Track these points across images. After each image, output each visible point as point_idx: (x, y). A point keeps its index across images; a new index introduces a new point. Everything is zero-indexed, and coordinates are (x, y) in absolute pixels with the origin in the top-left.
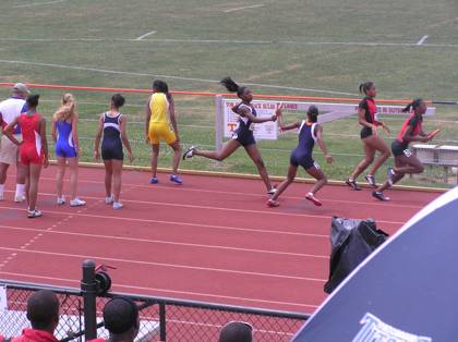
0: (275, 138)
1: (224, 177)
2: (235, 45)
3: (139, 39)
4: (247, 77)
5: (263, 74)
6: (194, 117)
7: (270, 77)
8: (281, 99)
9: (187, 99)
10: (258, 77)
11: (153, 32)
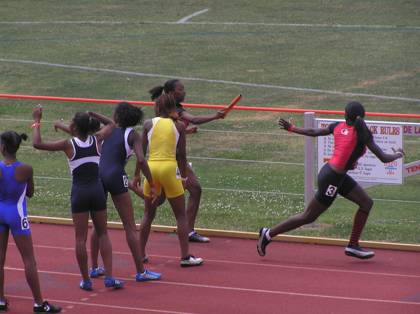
0: (400, 182)
1: (317, 244)
2: (336, 30)
3: (183, 21)
4: (356, 83)
5: (381, 78)
6: (268, 147)
7: (393, 83)
8: (408, 119)
9: (258, 117)
10: (373, 82)
11: (205, 10)
